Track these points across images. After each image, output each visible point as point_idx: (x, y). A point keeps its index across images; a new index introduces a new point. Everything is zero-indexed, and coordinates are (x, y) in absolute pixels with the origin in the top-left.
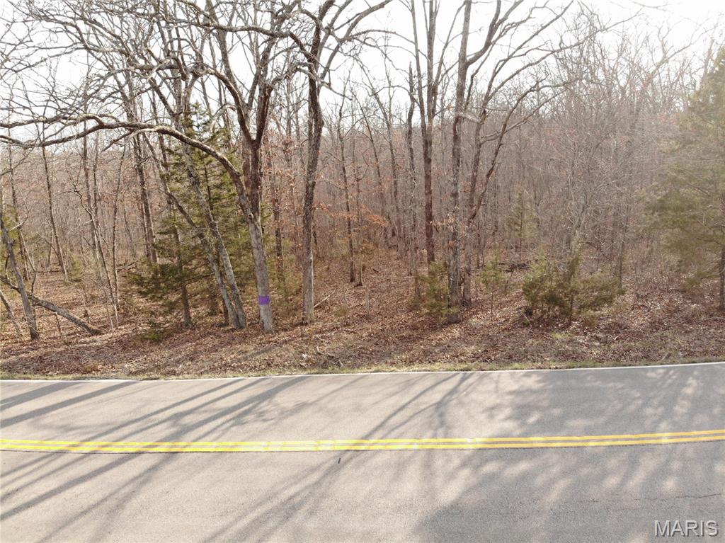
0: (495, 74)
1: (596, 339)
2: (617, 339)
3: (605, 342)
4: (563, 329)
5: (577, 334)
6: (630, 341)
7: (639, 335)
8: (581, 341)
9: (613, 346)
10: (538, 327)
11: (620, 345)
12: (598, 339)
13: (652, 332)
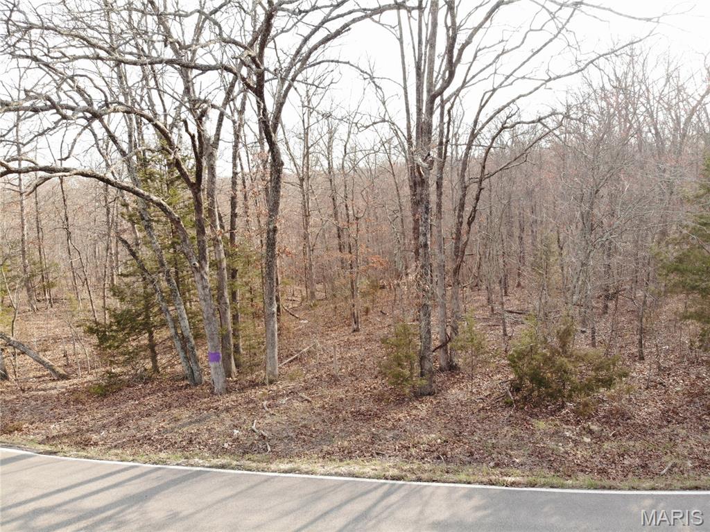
0: (482, 107)
1: (588, 433)
2: (614, 435)
3: (599, 438)
4: (553, 413)
5: (567, 423)
6: (630, 439)
7: (642, 430)
8: (568, 434)
9: (606, 445)
10: (522, 408)
11: (615, 444)
12: (591, 432)
13: (660, 427)
